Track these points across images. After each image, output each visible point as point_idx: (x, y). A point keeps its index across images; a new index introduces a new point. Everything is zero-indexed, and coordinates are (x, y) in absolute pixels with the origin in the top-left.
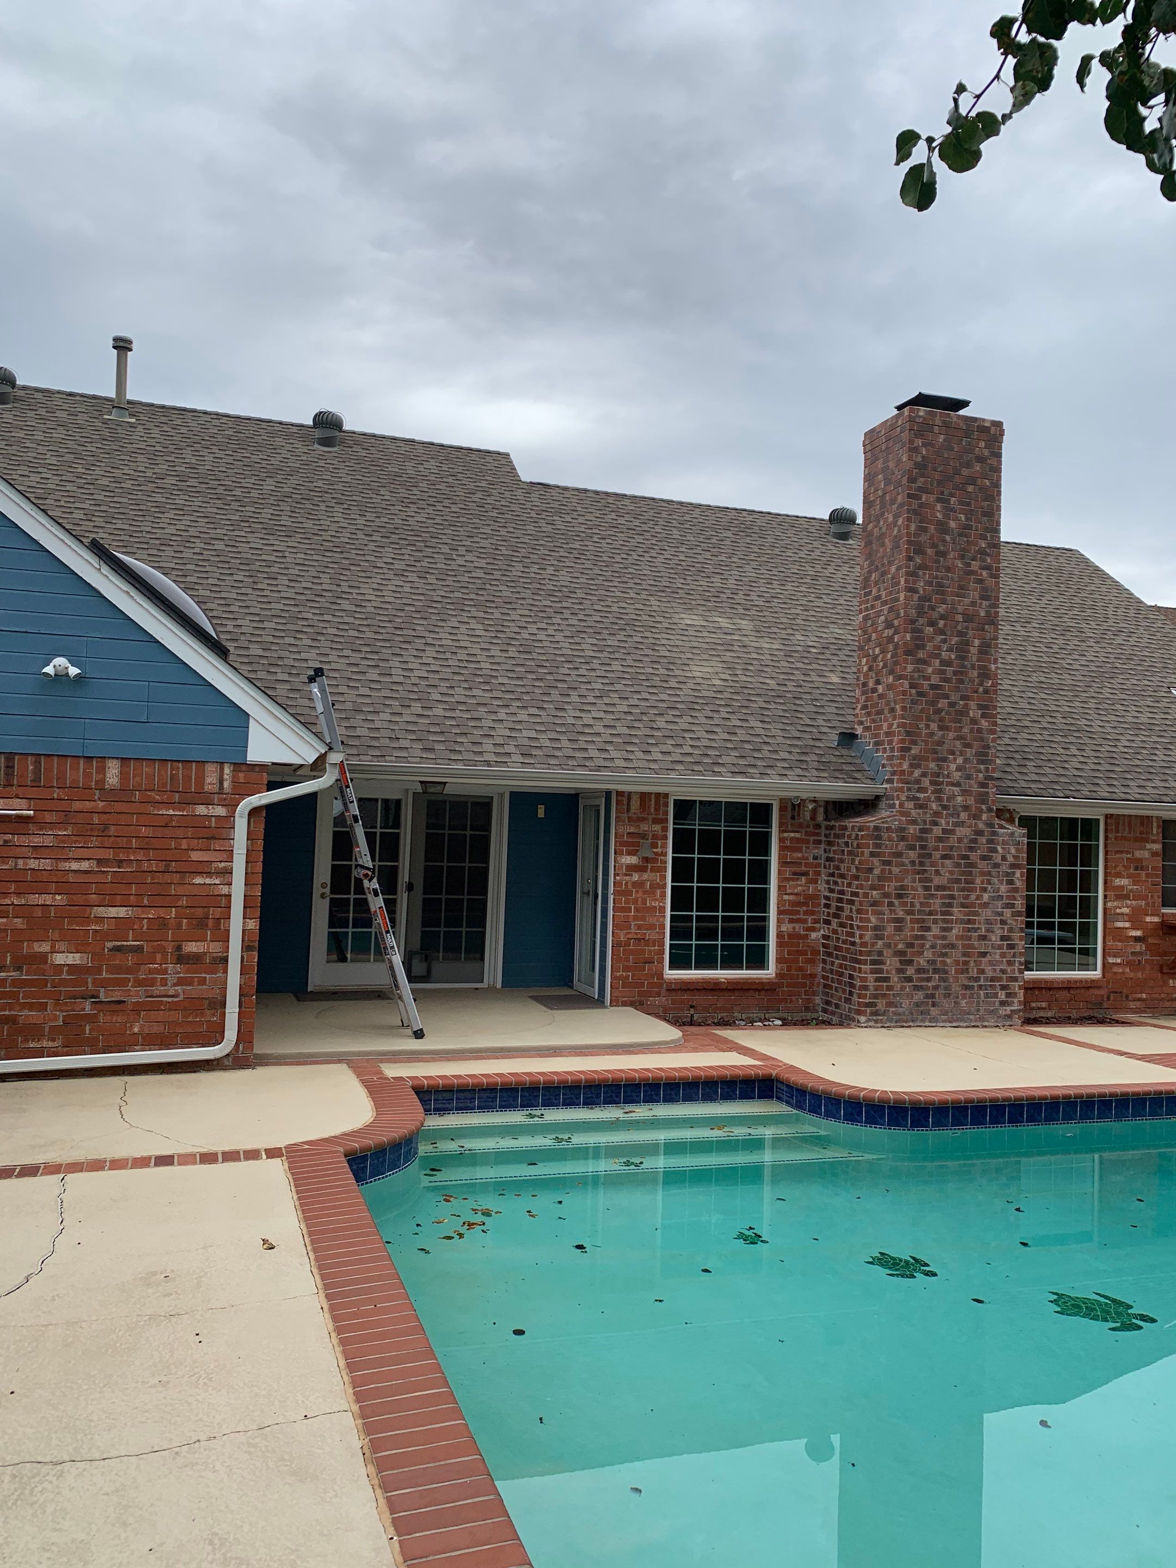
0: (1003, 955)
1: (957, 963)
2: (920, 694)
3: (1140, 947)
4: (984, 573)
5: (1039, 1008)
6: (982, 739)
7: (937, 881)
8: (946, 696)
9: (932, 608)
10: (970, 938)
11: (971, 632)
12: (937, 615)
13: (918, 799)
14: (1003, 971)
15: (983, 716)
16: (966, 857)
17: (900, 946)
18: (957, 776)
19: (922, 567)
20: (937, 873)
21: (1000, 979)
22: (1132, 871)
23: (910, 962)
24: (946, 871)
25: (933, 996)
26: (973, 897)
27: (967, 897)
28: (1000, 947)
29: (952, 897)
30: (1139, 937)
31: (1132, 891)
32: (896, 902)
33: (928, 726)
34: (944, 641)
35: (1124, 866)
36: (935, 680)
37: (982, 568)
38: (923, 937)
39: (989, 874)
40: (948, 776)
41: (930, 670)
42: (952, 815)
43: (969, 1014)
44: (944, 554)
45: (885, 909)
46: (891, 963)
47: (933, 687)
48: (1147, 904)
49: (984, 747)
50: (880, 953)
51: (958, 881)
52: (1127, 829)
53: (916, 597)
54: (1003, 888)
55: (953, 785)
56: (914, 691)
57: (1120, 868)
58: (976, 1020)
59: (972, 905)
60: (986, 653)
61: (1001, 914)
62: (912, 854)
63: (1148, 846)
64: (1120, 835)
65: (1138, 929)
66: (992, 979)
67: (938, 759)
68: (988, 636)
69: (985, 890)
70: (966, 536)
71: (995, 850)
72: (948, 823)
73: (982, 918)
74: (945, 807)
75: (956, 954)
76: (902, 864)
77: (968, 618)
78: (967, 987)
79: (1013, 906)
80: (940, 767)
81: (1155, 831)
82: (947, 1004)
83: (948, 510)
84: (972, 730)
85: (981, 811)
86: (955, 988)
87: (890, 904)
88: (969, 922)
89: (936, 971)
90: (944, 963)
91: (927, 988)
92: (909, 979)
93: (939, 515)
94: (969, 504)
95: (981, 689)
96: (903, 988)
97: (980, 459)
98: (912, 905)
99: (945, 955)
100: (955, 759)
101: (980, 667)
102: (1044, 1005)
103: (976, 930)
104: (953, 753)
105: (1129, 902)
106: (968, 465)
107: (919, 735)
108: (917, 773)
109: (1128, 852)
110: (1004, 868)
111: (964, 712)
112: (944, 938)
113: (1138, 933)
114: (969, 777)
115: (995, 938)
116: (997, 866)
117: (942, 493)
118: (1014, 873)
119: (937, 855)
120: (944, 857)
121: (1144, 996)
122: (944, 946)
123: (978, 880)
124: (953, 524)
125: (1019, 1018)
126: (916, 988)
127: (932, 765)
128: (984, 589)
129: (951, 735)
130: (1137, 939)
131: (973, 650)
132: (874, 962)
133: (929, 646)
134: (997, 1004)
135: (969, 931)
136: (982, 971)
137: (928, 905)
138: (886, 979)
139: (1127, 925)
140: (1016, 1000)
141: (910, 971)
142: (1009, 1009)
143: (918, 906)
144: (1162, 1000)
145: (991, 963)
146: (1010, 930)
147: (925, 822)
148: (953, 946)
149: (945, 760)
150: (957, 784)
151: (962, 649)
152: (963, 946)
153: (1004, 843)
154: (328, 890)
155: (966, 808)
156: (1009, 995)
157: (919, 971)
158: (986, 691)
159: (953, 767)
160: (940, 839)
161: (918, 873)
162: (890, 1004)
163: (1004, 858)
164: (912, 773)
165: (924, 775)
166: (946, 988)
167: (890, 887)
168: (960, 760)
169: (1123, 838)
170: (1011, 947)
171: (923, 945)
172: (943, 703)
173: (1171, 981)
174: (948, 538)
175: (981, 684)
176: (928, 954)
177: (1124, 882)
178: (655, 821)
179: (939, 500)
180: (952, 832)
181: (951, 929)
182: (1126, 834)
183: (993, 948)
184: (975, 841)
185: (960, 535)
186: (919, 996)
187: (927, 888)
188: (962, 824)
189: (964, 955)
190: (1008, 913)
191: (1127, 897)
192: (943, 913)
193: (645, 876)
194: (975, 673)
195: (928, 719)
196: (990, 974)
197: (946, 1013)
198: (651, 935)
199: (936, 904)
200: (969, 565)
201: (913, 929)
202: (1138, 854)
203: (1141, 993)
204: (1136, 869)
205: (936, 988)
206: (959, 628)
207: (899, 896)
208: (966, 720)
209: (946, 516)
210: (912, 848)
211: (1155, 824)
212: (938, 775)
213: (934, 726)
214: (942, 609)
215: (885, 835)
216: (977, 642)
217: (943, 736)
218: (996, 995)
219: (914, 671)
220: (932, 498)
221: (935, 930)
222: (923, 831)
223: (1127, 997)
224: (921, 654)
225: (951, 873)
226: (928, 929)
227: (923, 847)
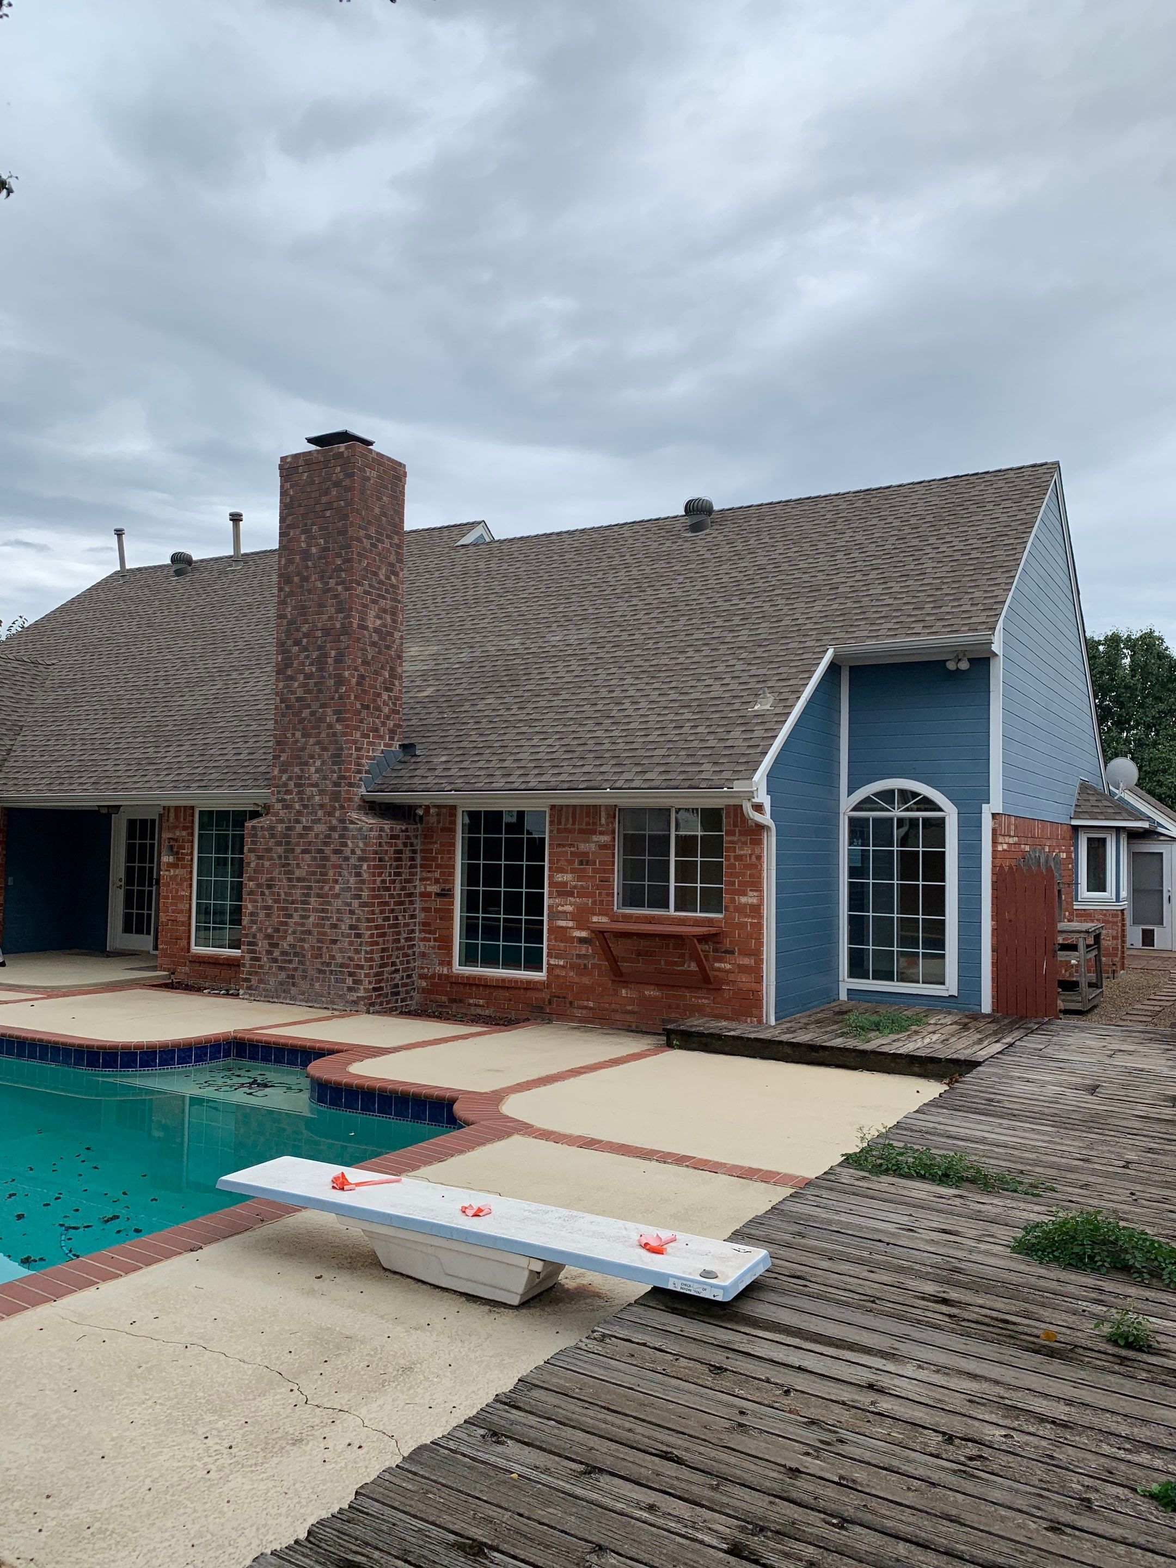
0: (351, 943)
1: (313, 947)
2: (288, 707)
3: (584, 950)
4: (340, 588)
5: (476, 1005)
6: (336, 742)
7: (298, 873)
8: (309, 706)
9: (298, 630)
10: (323, 926)
11: (328, 645)
12: (301, 634)
13: (285, 800)
14: (351, 959)
15: (338, 720)
16: (320, 851)
17: (269, 931)
18: (315, 777)
19: (291, 594)
20: (298, 866)
21: (348, 966)
22: (576, 865)
23: (276, 945)
24: (304, 866)
25: (293, 977)
26: (327, 888)
27: (322, 888)
28: (349, 936)
29: (310, 888)
30: (585, 938)
31: (575, 887)
32: (267, 892)
33: (293, 735)
34: (307, 657)
35: (567, 861)
36: (300, 693)
37: (337, 584)
38: (286, 924)
39: (340, 867)
40: (309, 778)
41: (296, 684)
42: (311, 813)
43: (322, 996)
44: (306, 579)
45: (259, 898)
46: (263, 945)
47: (298, 699)
48: (594, 903)
49: (338, 749)
50: (254, 936)
51: (314, 873)
52: (571, 821)
53: (285, 622)
54: (352, 880)
55: (312, 785)
56: (283, 705)
57: (563, 863)
58: (327, 1003)
59: (327, 896)
60: (341, 661)
61: (349, 905)
62: (280, 850)
63: (595, 838)
64: (563, 827)
65: (583, 930)
66: (342, 965)
67: (301, 764)
68: (343, 645)
69: (336, 882)
70: (325, 558)
71: (346, 845)
72: (307, 821)
73: (334, 908)
74: (305, 807)
75: (312, 940)
76: (271, 859)
77: (326, 632)
78: (320, 971)
79: (359, 897)
80: (302, 770)
81: (603, 821)
82: (304, 985)
83: (311, 538)
84: (328, 735)
85: (334, 808)
86: (312, 972)
87: (263, 894)
88: (323, 911)
89: (296, 954)
90: (302, 947)
91: (289, 969)
92: (275, 960)
93: (303, 545)
94: (326, 528)
95: (337, 695)
96: (271, 968)
97: (337, 484)
98: (279, 895)
99: (303, 940)
100: (314, 762)
101: (336, 676)
102: (481, 1002)
103: (328, 918)
104: (312, 757)
105: (572, 900)
106: (327, 492)
107: (286, 743)
108: (284, 777)
109: (571, 845)
110: (353, 861)
111: (321, 720)
112: (303, 925)
113: (584, 934)
114: (325, 778)
115: (344, 927)
116: (347, 859)
117: (306, 525)
118: (361, 866)
119: (298, 850)
120: (304, 852)
121: (591, 1004)
122: (303, 932)
123: (331, 873)
124: (314, 550)
125: (365, 1005)
126: (281, 968)
127: (297, 769)
128: (340, 603)
129: (312, 741)
130: (582, 940)
131: (330, 661)
132: (250, 944)
133: (295, 664)
134: (345, 989)
135: (323, 920)
136: (333, 957)
137: (290, 894)
138: (258, 959)
139: (570, 924)
140: (362, 987)
141: (276, 953)
142: (355, 995)
143: (283, 896)
144: (615, 1011)
145: (341, 950)
146: (358, 920)
147: (290, 820)
148: (309, 933)
149: (306, 764)
150: (316, 785)
151: (321, 663)
152: (319, 933)
153: (354, 837)
154: (122, 883)
155: (322, 806)
156: (355, 982)
157: (283, 953)
158: (341, 698)
159: (313, 769)
160: (301, 836)
161: (283, 867)
162: (261, 981)
163: (353, 852)
164: (281, 777)
165: (290, 779)
166: (304, 971)
167: (263, 879)
168: (318, 763)
169: (566, 830)
170: (358, 936)
171: (286, 931)
172: (306, 713)
173: (624, 991)
174: (310, 563)
175: (336, 692)
176: (290, 939)
177: (567, 877)
178: (185, 828)
179: (304, 532)
180: (310, 829)
181: (309, 917)
182: (569, 826)
183: (343, 936)
184: (329, 836)
185: (320, 558)
186: (283, 975)
187: (290, 880)
188: (318, 821)
189: (319, 941)
190: (356, 903)
191: (571, 894)
192: (304, 902)
193: (177, 872)
194: (332, 682)
195: (295, 729)
196: (340, 961)
197: (303, 994)
198: (181, 918)
199: (297, 893)
200: (327, 583)
201: (279, 916)
202: (583, 847)
203: (588, 1000)
204: (581, 863)
205: (296, 969)
206: (319, 642)
207: (269, 887)
208: (324, 726)
209: (309, 545)
210: (279, 844)
211: (603, 814)
212: (300, 778)
213: (298, 734)
214: (305, 628)
215: (260, 834)
216: (333, 653)
217: (306, 743)
218: (344, 981)
219: (284, 688)
220: (298, 531)
221: (296, 918)
222: (288, 829)
223: (571, 1003)
224: (289, 672)
225: (309, 866)
226: (290, 916)
227: (288, 843)
